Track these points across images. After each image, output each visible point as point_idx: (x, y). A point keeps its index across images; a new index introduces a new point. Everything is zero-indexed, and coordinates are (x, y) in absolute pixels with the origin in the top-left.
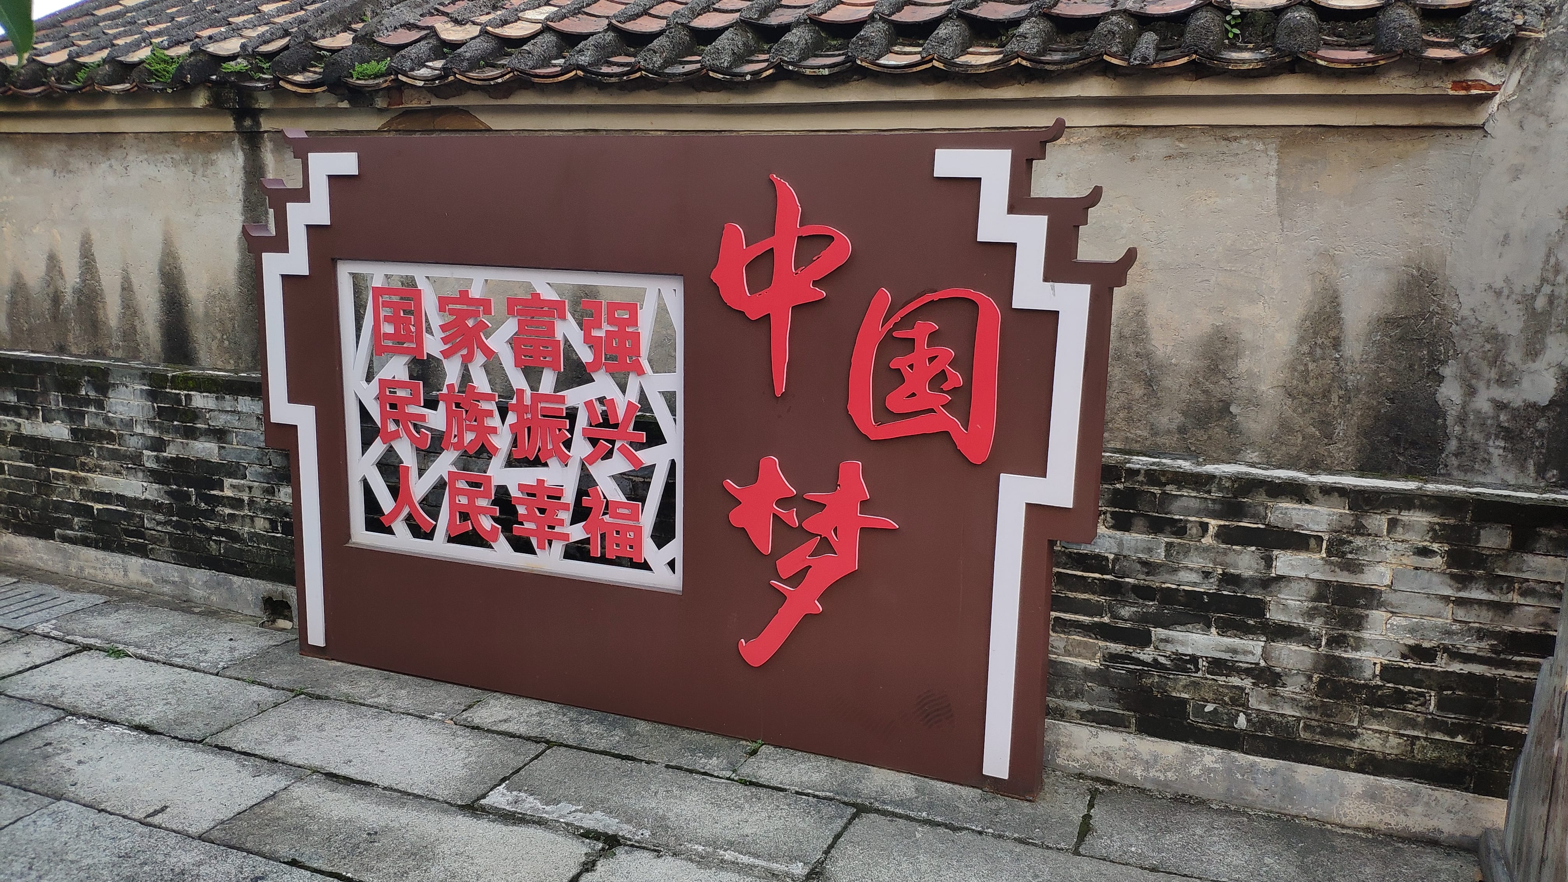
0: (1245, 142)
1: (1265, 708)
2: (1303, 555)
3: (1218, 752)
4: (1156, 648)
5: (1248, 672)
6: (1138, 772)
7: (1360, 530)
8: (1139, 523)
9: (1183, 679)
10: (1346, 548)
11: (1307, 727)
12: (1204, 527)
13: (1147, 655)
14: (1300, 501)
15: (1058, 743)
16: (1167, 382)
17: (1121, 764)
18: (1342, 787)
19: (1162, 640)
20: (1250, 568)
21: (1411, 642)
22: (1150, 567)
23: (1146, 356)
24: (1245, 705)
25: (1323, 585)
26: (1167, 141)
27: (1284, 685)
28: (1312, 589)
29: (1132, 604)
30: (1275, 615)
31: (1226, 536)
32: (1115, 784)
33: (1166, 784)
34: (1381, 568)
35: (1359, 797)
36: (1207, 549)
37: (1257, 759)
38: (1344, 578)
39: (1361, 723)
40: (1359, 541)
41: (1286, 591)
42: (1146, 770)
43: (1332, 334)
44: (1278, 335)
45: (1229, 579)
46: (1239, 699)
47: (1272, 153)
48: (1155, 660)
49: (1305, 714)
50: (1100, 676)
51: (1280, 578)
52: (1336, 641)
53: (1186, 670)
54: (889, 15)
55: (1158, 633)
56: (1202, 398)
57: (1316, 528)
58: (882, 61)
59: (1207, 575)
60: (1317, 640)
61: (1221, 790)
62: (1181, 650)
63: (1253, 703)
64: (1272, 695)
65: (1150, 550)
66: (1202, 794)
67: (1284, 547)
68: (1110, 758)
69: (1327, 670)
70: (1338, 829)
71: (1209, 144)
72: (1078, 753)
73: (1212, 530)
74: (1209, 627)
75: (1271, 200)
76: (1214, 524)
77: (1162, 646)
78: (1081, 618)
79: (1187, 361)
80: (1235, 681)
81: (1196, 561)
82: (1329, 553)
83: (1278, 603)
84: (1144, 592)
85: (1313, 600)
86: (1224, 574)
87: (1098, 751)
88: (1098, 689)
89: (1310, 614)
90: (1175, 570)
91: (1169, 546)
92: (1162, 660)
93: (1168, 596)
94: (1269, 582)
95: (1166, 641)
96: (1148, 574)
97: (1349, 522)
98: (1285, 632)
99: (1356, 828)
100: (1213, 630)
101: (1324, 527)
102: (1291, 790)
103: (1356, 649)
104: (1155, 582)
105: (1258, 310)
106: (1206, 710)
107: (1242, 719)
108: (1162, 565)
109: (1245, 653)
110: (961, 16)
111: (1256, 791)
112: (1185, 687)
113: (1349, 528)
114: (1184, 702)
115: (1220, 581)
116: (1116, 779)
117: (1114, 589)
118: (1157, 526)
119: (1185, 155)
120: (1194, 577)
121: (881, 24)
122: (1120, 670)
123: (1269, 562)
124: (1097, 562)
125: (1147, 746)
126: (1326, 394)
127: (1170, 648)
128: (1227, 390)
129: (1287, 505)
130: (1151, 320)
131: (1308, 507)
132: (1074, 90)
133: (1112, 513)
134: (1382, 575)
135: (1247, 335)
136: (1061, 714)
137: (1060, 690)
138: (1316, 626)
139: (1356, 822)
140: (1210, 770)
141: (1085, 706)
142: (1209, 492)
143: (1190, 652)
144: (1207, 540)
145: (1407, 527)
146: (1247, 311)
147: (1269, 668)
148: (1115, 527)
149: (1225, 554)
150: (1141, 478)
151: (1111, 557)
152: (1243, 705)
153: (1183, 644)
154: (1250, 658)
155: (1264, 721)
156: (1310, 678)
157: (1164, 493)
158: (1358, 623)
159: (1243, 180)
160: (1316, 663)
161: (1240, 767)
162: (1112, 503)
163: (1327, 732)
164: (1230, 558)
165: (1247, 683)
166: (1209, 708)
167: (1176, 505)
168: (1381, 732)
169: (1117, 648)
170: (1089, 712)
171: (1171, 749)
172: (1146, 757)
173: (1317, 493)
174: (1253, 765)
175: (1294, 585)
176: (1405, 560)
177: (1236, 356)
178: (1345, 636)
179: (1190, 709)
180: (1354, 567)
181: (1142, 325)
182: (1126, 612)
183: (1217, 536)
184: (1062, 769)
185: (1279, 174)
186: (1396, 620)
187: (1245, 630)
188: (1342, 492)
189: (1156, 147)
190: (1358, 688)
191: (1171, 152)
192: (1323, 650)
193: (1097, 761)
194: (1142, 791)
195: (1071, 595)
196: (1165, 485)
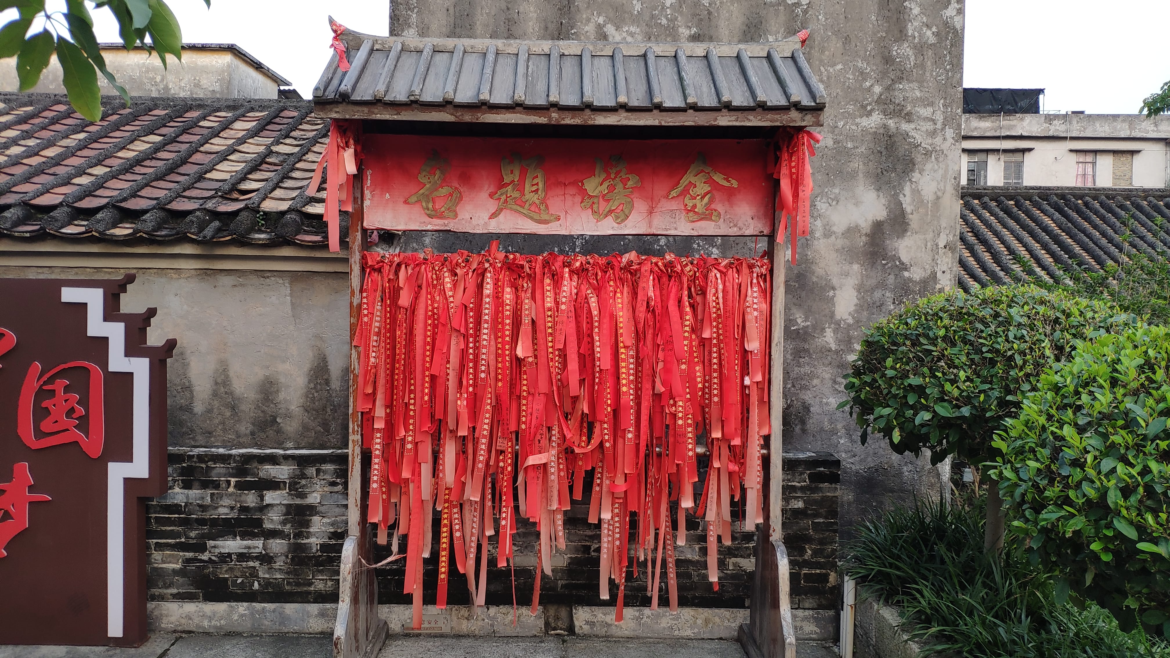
0: (273, 279)
1: (267, 576)
2: (278, 492)
3: (245, 604)
4: (210, 552)
5: (257, 558)
6: (206, 623)
7: (303, 476)
8: (196, 484)
9: (225, 567)
10: (298, 486)
11: (288, 583)
12: (229, 483)
13: (205, 557)
14: (274, 465)
15: (161, 615)
16: (243, 407)
17: (197, 620)
18: (308, 612)
19: (213, 547)
20: (253, 502)
21: (332, 530)
22: (203, 508)
23: (231, 393)
24: (257, 576)
25: (288, 506)
26: (233, 277)
27: (275, 562)
28: (284, 509)
29: (196, 530)
30: (267, 525)
31: (239, 486)
32: (193, 632)
33: (221, 627)
34: (315, 494)
35: (316, 616)
36: (231, 495)
37: (266, 605)
38: (298, 501)
39: (313, 577)
40: (303, 482)
41: (272, 512)
42: (210, 621)
43: (325, 377)
44: (298, 379)
45: (244, 509)
46: (253, 573)
47: (287, 285)
48: (210, 558)
49: (287, 576)
50: (180, 573)
51: (268, 505)
52: (298, 535)
53: (226, 562)
54: (73, 203)
55: (211, 543)
56: (262, 415)
57: (282, 477)
58: (63, 230)
59: (232, 508)
60: (289, 535)
61: (249, 625)
62: (223, 551)
63: (261, 574)
64: (269, 569)
65: (203, 498)
66: (240, 629)
67: (268, 489)
68: (190, 619)
69: (295, 551)
70: (307, 636)
71: (254, 280)
72: (173, 619)
73: (232, 484)
74: (236, 536)
75: (288, 308)
76: (233, 480)
77: (213, 550)
78: (170, 541)
79: (252, 395)
80: (251, 564)
81: (226, 502)
82: (290, 490)
83: (268, 519)
84: (201, 522)
85: (285, 515)
86: (241, 507)
87: (184, 616)
88: (181, 580)
89: (284, 523)
90: (217, 508)
91: (212, 495)
92: (213, 558)
93: (214, 522)
94: (264, 508)
95: (215, 547)
96: (203, 512)
97: (298, 472)
98: (273, 534)
99: (316, 634)
100: (238, 538)
101: (286, 476)
102: (284, 619)
103: (307, 538)
104: (207, 516)
105: (287, 366)
106: (238, 582)
107: (256, 584)
108: (209, 506)
109: (255, 548)
110: (114, 206)
111: (267, 623)
112: (226, 571)
113: (298, 475)
114: (226, 579)
115: (239, 510)
116: (194, 629)
117: (186, 522)
118: (205, 485)
119: (242, 285)
120: (226, 510)
121: (66, 209)
122: (192, 567)
123: (262, 498)
124: (175, 508)
125: (210, 608)
126: (324, 408)
127: (217, 551)
128: (274, 410)
129: (269, 467)
130: (231, 374)
131: (278, 467)
132: (177, 250)
133: (182, 480)
134: (316, 498)
135: (282, 380)
136: (162, 598)
137: (161, 584)
138: (287, 529)
139: (316, 630)
140: (242, 615)
141: (174, 591)
142: (229, 464)
143: (227, 551)
144: (231, 489)
145: (325, 472)
146: (282, 367)
147: (267, 554)
148: (184, 488)
149: (240, 496)
150: (195, 460)
151: (183, 504)
152: (256, 577)
153: (223, 547)
154: (257, 550)
155: (267, 583)
156: (287, 557)
157: (207, 466)
158: (307, 524)
159: (274, 298)
160: (289, 548)
161: (258, 611)
162: (181, 475)
163: (298, 584)
164: (243, 498)
165: (257, 564)
166: (239, 581)
167: (215, 472)
168: (323, 580)
169: (190, 555)
170: (177, 594)
171: (222, 607)
172: (209, 614)
173: (282, 460)
174: (264, 608)
175: (275, 508)
176: (326, 489)
177: (277, 392)
178: (302, 532)
179: (230, 583)
180: (303, 496)
181: (227, 376)
182: (193, 534)
183: (235, 487)
184: (164, 629)
185: (291, 295)
186: (325, 520)
187: (253, 536)
188: (293, 457)
189: (227, 281)
190: (310, 558)
191: (235, 283)
192: (292, 541)
193: (183, 621)
194: (208, 634)
195: (163, 528)
196: (207, 462)
